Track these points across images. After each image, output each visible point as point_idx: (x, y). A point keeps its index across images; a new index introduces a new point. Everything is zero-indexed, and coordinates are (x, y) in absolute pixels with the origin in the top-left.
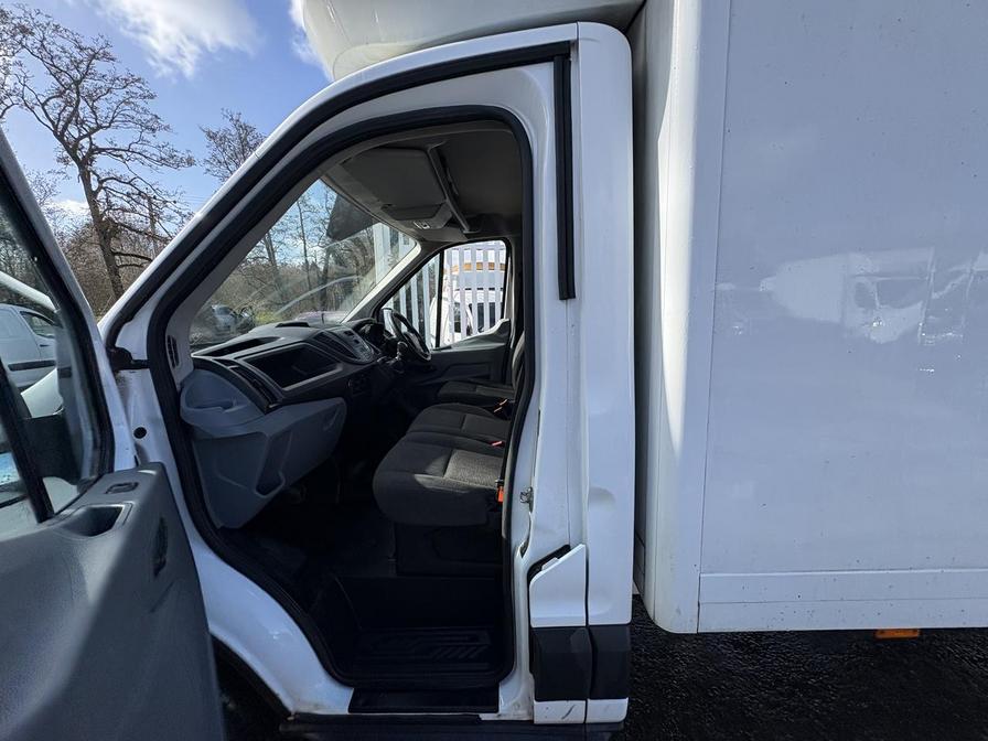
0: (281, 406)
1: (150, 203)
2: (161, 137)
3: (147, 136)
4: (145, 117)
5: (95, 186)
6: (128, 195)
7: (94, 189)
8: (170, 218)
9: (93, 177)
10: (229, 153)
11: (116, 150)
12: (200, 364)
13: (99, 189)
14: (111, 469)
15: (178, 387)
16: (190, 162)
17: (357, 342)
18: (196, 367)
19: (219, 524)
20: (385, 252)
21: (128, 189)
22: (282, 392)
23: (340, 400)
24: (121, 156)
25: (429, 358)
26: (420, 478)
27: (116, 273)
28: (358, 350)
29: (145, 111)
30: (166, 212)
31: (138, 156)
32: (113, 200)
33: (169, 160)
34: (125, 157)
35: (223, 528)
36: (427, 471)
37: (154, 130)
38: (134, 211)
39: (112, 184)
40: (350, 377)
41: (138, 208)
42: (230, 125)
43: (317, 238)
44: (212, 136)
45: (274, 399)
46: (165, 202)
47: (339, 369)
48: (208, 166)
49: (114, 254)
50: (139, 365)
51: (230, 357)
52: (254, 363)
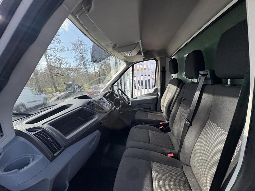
0: (63, 150)
1: (60, 61)
2: (61, 45)
3: (58, 45)
4: (58, 40)
5: (48, 57)
6: (55, 59)
7: (48, 58)
8: (64, 64)
9: (47, 56)
10: (77, 47)
11: (52, 49)
13: (49, 58)
16: (68, 50)
17: (104, 103)
18: (17, 135)
20: (114, 67)
21: (55, 58)
23: (98, 132)
24: (53, 50)
25: (131, 104)
27: (53, 77)
28: (105, 106)
29: (58, 39)
30: (63, 62)
31: (56, 50)
32: (51, 60)
33: (64, 50)
34: (54, 50)
37: (60, 43)
38: (56, 63)
39: (51, 57)
40: (101, 120)
41: (57, 62)
42: (76, 40)
43: (97, 66)
44: (73, 43)
45: (59, 147)
46: (63, 60)
47: (96, 118)
48: (72, 51)
49: (52, 73)
51: (39, 124)
52: (53, 124)
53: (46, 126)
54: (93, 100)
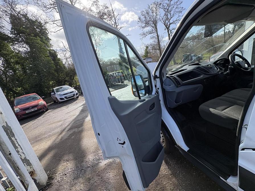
0: (181, 86)
3: (180, 15)
5: (170, 32)
12: (167, 77)
14: (151, 94)
15: (163, 81)
17: (211, 68)
18: (167, 78)
19: (169, 107)
22: (182, 83)
23: (200, 85)
24: (175, 23)
26: (211, 110)
28: (211, 70)
35: (169, 108)
36: (217, 108)
40: (205, 79)
45: (180, 84)
47: (201, 76)
50: (158, 78)
51: (173, 75)
52: (178, 76)
53: (175, 76)
54: (202, 66)
